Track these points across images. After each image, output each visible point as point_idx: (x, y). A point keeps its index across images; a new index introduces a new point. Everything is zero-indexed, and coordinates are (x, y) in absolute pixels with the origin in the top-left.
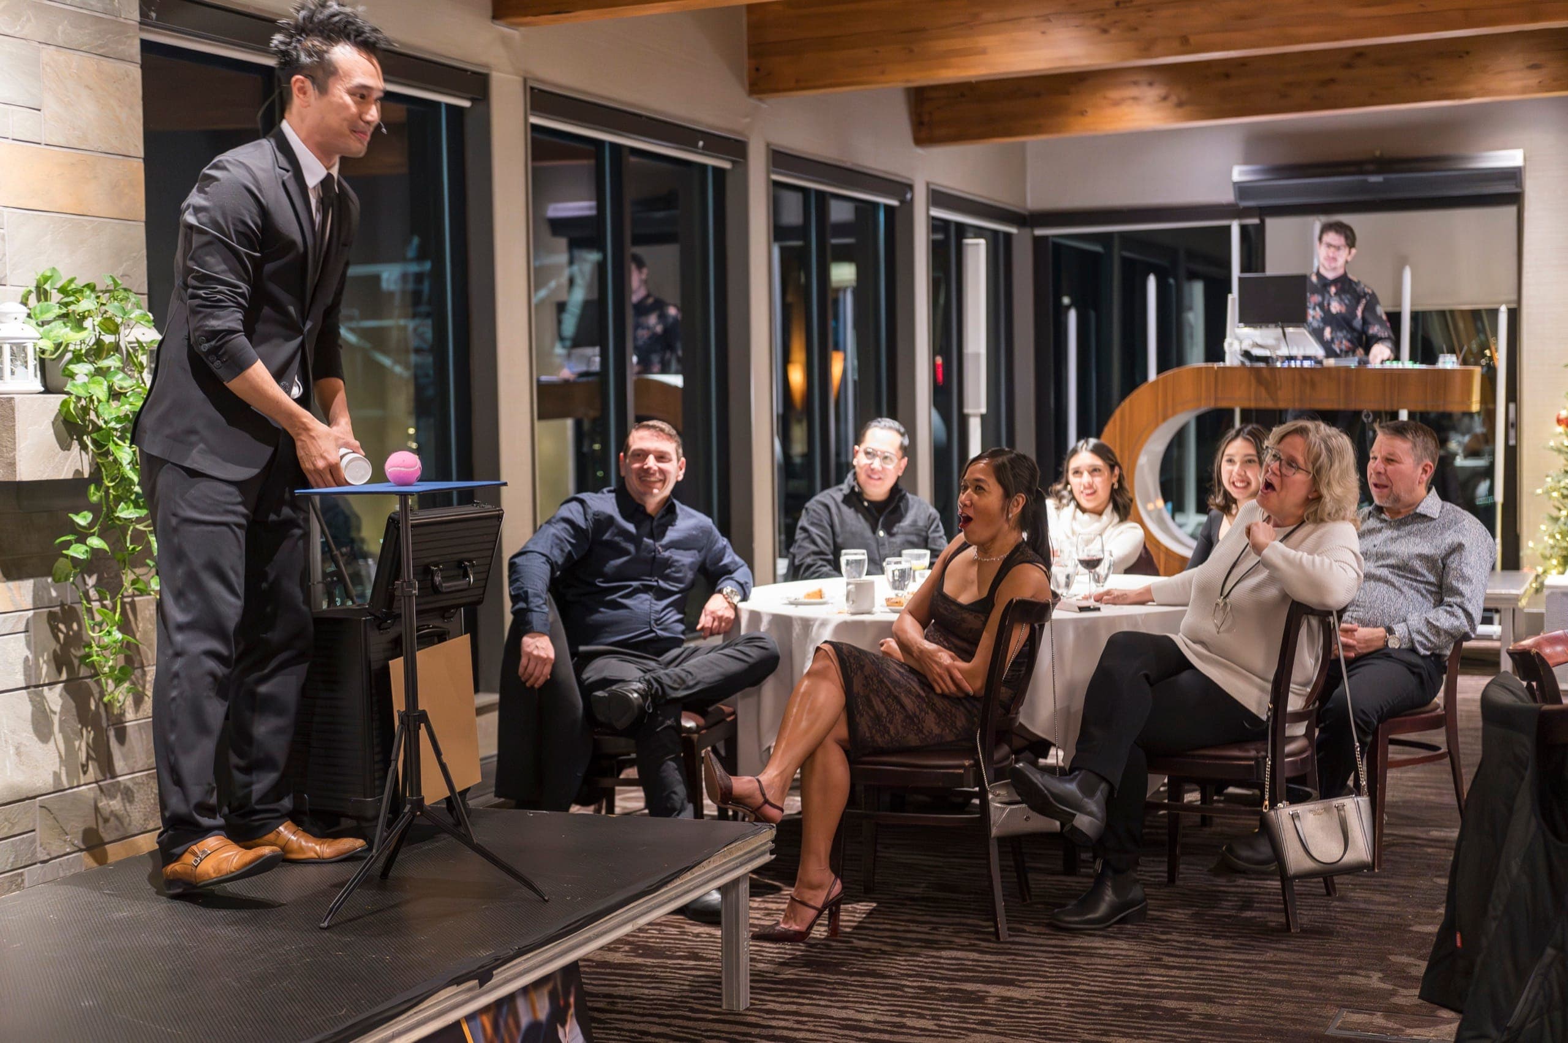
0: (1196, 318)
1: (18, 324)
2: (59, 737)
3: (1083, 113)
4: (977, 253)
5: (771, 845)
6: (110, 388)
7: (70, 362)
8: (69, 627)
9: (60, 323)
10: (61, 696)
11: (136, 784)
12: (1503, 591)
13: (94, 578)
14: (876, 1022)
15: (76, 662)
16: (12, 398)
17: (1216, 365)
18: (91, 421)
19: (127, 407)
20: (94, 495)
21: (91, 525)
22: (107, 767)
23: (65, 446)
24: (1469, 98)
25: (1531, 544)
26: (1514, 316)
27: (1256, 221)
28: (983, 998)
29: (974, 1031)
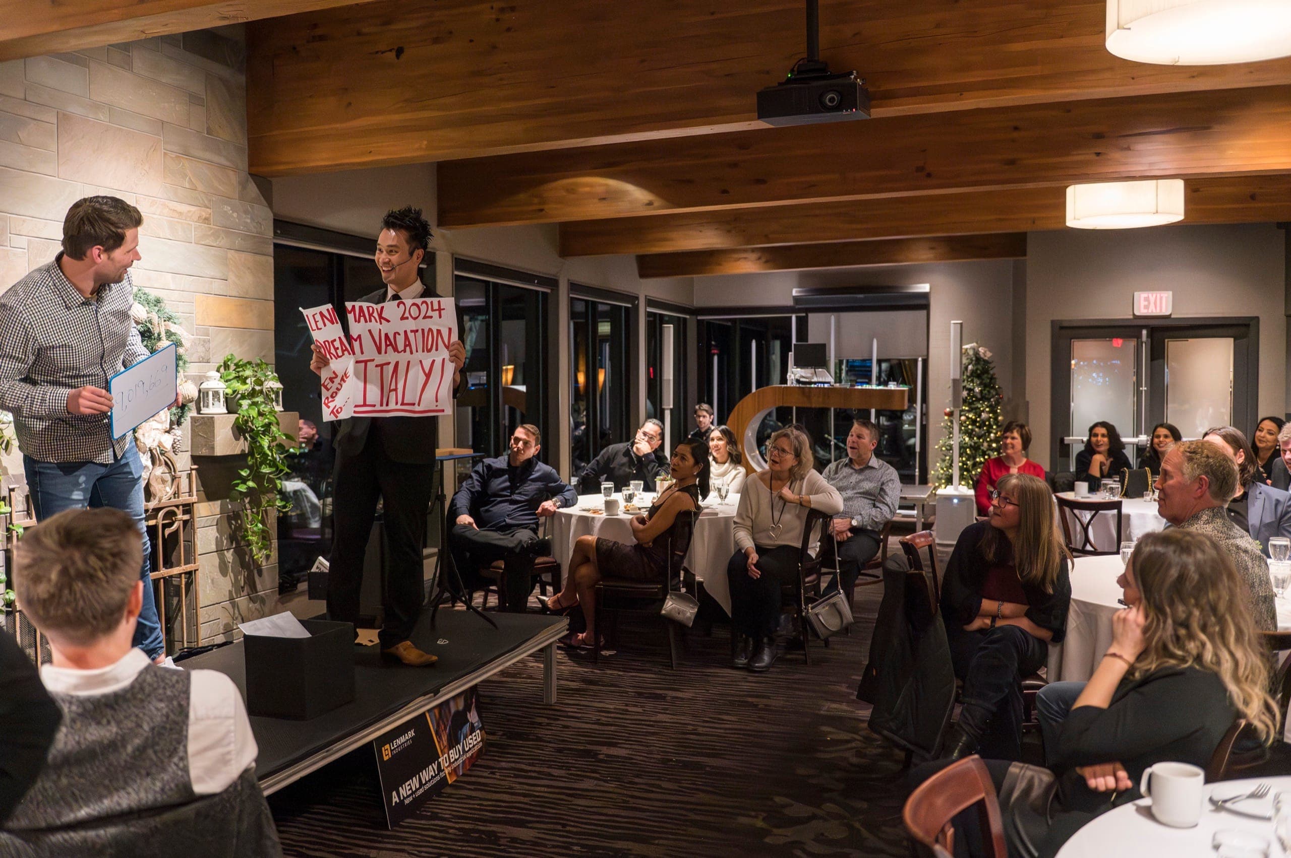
0: (776, 358)
1: (216, 382)
2: (232, 575)
3: (720, 265)
4: (669, 331)
5: (567, 627)
6: (259, 411)
7: (240, 399)
8: (237, 522)
9: (235, 381)
10: (232, 555)
11: (267, 596)
12: (918, 496)
13: (248, 499)
14: (615, 709)
15: (239, 538)
16: (213, 417)
17: (783, 386)
18: (250, 427)
19: (267, 420)
20: (250, 461)
21: (249, 475)
22: (253, 588)
23: (237, 439)
24: (902, 262)
25: (933, 472)
26: (925, 362)
27: (804, 315)
28: (665, 697)
29: (660, 713)
